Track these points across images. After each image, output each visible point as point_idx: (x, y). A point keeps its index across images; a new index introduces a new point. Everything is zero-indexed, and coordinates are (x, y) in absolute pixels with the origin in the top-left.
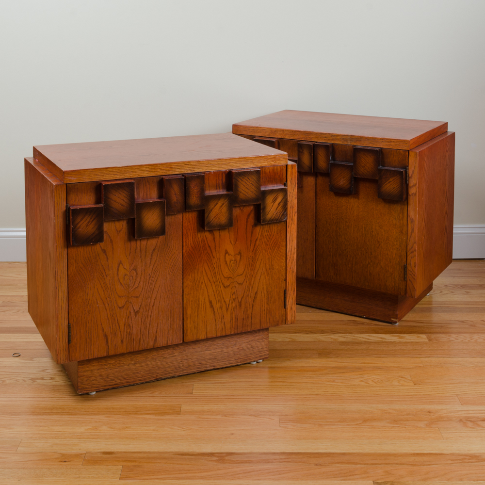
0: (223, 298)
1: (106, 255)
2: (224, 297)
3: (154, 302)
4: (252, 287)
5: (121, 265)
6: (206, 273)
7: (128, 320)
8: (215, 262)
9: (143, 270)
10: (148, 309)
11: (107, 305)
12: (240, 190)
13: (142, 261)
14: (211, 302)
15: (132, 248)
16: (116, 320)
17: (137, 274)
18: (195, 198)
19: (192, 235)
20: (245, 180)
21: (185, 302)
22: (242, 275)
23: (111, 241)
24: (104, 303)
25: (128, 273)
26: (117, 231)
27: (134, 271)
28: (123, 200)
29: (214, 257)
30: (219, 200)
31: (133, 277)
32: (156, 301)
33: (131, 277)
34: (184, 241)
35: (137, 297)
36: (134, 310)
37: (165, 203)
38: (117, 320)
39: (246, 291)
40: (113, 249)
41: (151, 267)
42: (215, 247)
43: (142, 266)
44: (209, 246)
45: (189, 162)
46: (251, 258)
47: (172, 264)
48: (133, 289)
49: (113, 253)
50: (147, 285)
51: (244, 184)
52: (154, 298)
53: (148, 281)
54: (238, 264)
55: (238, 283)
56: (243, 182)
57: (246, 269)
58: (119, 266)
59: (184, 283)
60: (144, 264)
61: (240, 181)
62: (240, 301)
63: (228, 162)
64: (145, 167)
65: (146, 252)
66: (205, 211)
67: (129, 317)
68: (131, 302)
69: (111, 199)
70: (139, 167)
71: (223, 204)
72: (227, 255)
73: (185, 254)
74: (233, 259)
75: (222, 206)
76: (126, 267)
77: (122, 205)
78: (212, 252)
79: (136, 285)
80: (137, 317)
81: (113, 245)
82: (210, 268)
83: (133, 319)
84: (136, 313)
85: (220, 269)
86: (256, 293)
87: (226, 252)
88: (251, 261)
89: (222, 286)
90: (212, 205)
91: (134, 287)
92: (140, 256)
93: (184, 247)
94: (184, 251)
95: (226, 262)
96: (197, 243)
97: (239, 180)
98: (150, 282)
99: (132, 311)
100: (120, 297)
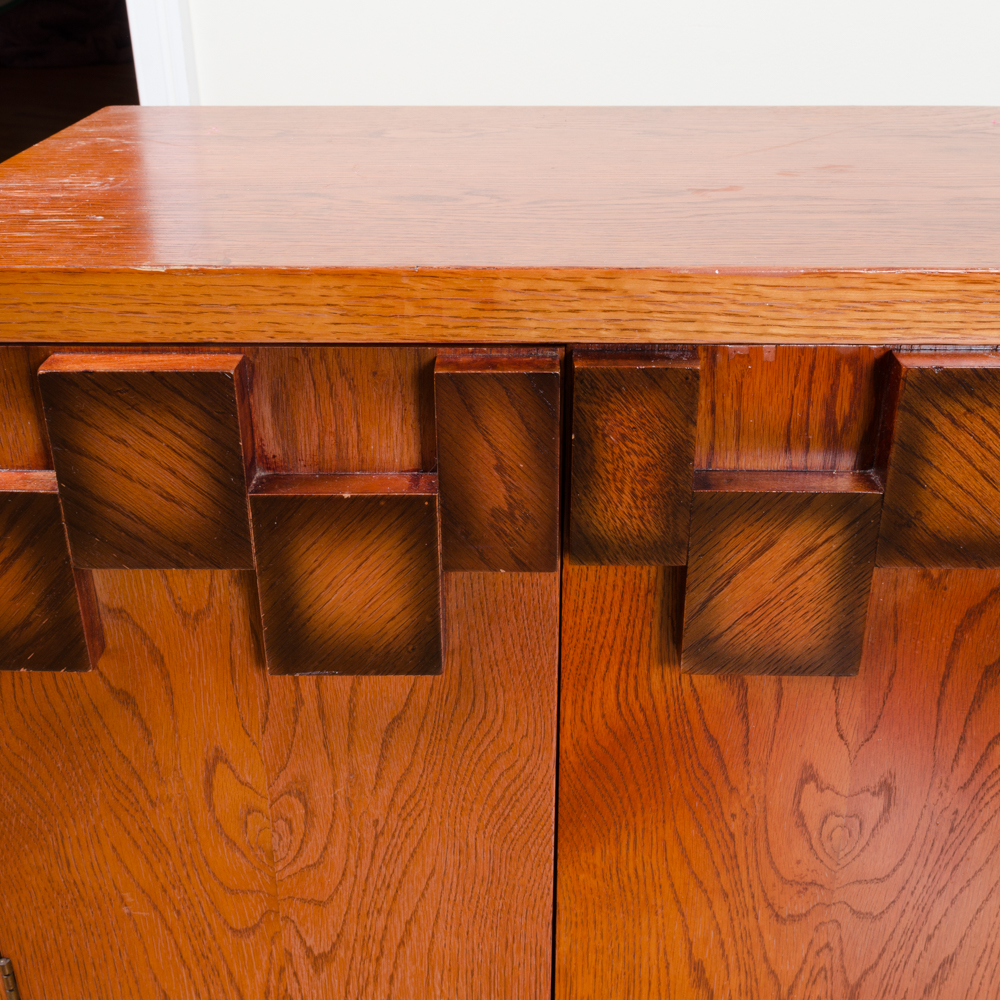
0: (766, 959)
1: (136, 714)
2: (771, 955)
3: (408, 932)
4: (929, 938)
5: (220, 767)
6: (683, 851)
7: (280, 979)
8: (737, 809)
9: (341, 802)
10: (375, 951)
11: (171, 915)
12: (934, 479)
13: (332, 764)
14: (698, 969)
15: (274, 700)
16: (224, 972)
17: (309, 813)
18: (627, 498)
19: (613, 674)
20: (977, 426)
21: (561, 949)
22: (880, 880)
23: (158, 658)
24: (155, 907)
25: (265, 805)
26: (185, 615)
27: (294, 801)
28: (173, 472)
29: (733, 790)
30: (786, 525)
31: (289, 822)
32: (414, 928)
33: (281, 823)
34: (568, 695)
35: (319, 903)
36: (309, 951)
37: (432, 509)
38: (230, 974)
39: (893, 946)
40: (170, 691)
41: (385, 792)
42: (746, 745)
43: (335, 785)
44: (711, 739)
45: (613, 274)
46: (948, 814)
47: (498, 793)
48: (295, 868)
49: (174, 713)
50: (366, 861)
51: (972, 450)
52: (405, 917)
53: (369, 846)
54: (867, 832)
55: (854, 912)
56: (963, 440)
57: (910, 859)
58: (210, 771)
59: (562, 878)
60: (344, 775)
61: (946, 427)
62: (852, 980)
63: (884, 294)
64: (318, 282)
65: (351, 727)
66: (690, 579)
67: (282, 970)
68: (286, 918)
69: (98, 460)
70: (278, 282)
71: (810, 551)
72: (811, 787)
73: (572, 758)
74: (844, 810)
75: (798, 560)
76: (248, 779)
77: (169, 498)
78: (723, 767)
79: (311, 854)
80: (323, 976)
81: (166, 676)
82: (709, 834)
83: (304, 980)
84: (319, 961)
85: (761, 845)
86: (949, 961)
87: (809, 775)
88: (945, 829)
89: (763, 913)
90: (734, 547)
91: (301, 863)
92: (319, 738)
93: (567, 729)
94: (566, 744)
95: (801, 816)
96: (640, 716)
97: (940, 422)
98: (381, 852)
99: (298, 951)
100: (233, 892)
